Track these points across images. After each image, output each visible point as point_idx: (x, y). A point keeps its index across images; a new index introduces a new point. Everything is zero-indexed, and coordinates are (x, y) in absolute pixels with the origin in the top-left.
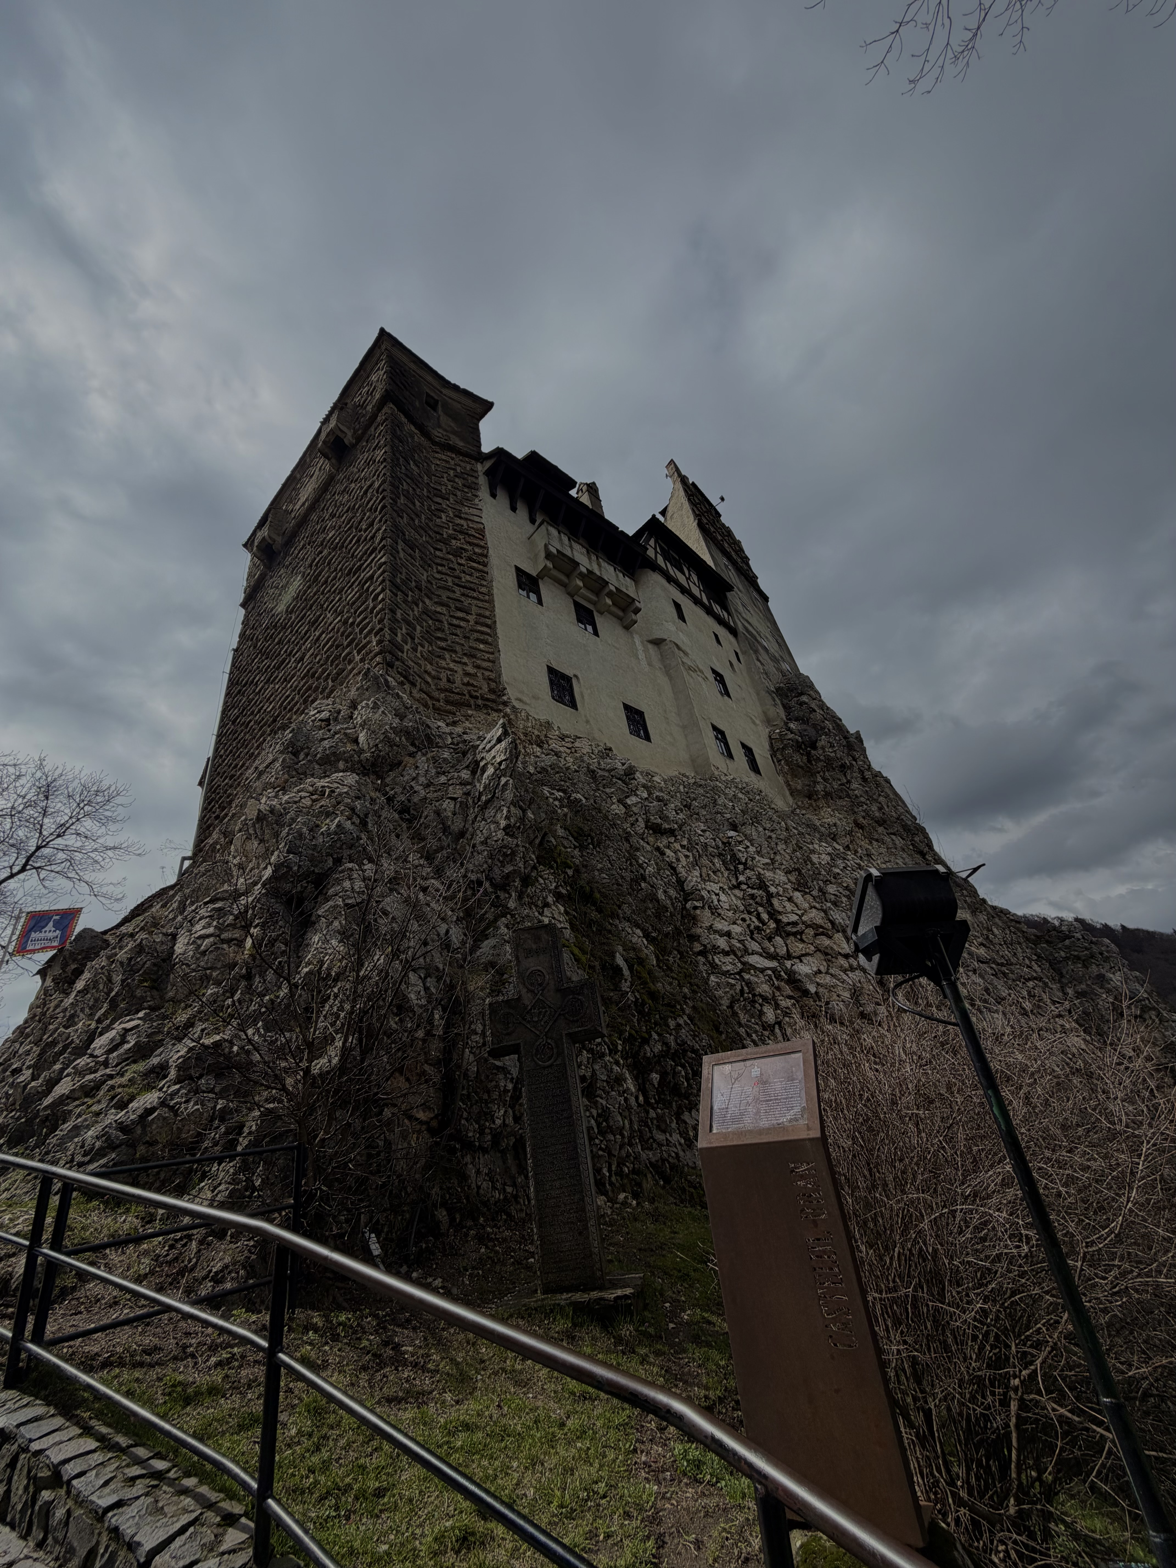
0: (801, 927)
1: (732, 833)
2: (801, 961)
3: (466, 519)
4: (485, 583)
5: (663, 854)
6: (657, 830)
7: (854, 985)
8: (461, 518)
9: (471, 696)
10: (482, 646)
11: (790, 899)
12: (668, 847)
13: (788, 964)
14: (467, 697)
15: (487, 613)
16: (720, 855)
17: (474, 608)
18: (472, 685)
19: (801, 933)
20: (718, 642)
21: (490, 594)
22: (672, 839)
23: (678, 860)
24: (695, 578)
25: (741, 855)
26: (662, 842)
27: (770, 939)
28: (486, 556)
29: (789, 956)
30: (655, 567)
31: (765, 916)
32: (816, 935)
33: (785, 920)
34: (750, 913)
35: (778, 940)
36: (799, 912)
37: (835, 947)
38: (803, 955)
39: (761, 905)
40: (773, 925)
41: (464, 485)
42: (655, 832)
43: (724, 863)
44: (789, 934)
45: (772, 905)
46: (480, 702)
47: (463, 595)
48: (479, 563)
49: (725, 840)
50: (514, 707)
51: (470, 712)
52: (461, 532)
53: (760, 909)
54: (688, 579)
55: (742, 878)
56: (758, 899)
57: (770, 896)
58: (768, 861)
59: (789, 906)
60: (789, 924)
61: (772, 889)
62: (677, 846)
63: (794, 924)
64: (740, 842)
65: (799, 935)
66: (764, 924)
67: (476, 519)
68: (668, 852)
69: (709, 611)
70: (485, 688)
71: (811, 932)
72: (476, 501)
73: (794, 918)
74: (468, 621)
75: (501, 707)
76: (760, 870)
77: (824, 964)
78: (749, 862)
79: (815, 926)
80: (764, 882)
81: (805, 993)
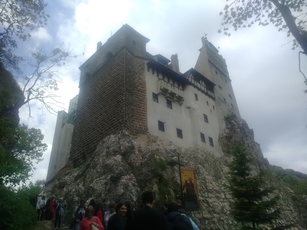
0: (213, 191)
1: (199, 165)
2: (211, 199)
3: (141, 80)
4: (145, 99)
7: (223, 206)
8: (140, 79)
9: (141, 131)
10: (143, 117)
11: (211, 183)
13: (207, 199)
14: (140, 131)
15: (145, 107)
17: (142, 107)
18: (141, 128)
19: (213, 192)
20: (208, 104)
21: (146, 102)
24: (203, 83)
25: (201, 171)
27: (204, 193)
28: (145, 90)
29: (208, 197)
30: (191, 84)
31: (204, 187)
32: (217, 193)
33: (209, 189)
34: (201, 186)
35: (206, 193)
36: (213, 187)
37: (221, 196)
38: (212, 197)
39: (203, 184)
40: (205, 189)
41: (141, 69)
44: (209, 192)
46: (142, 132)
47: (140, 103)
48: (144, 93)
49: (198, 167)
50: (150, 134)
51: (140, 135)
52: (140, 84)
54: (201, 84)
55: (200, 177)
56: (203, 183)
57: (206, 182)
58: (208, 173)
59: (211, 185)
60: (210, 190)
61: (207, 181)
63: (211, 190)
64: (201, 168)
65: (211, 192)
66: (203, 189)
67: (144, 79)
69: (206, 94)
70: (144, 128)
71: (215, 192)
72: (144, 73)
73: (211, 188)
74: (140, 110)
75: (147, 133)
76: (205, 176)
77: (217, 200)
78: (203, 174)
79: (216, 191)
80: (205, 179)
81: (210, 206)
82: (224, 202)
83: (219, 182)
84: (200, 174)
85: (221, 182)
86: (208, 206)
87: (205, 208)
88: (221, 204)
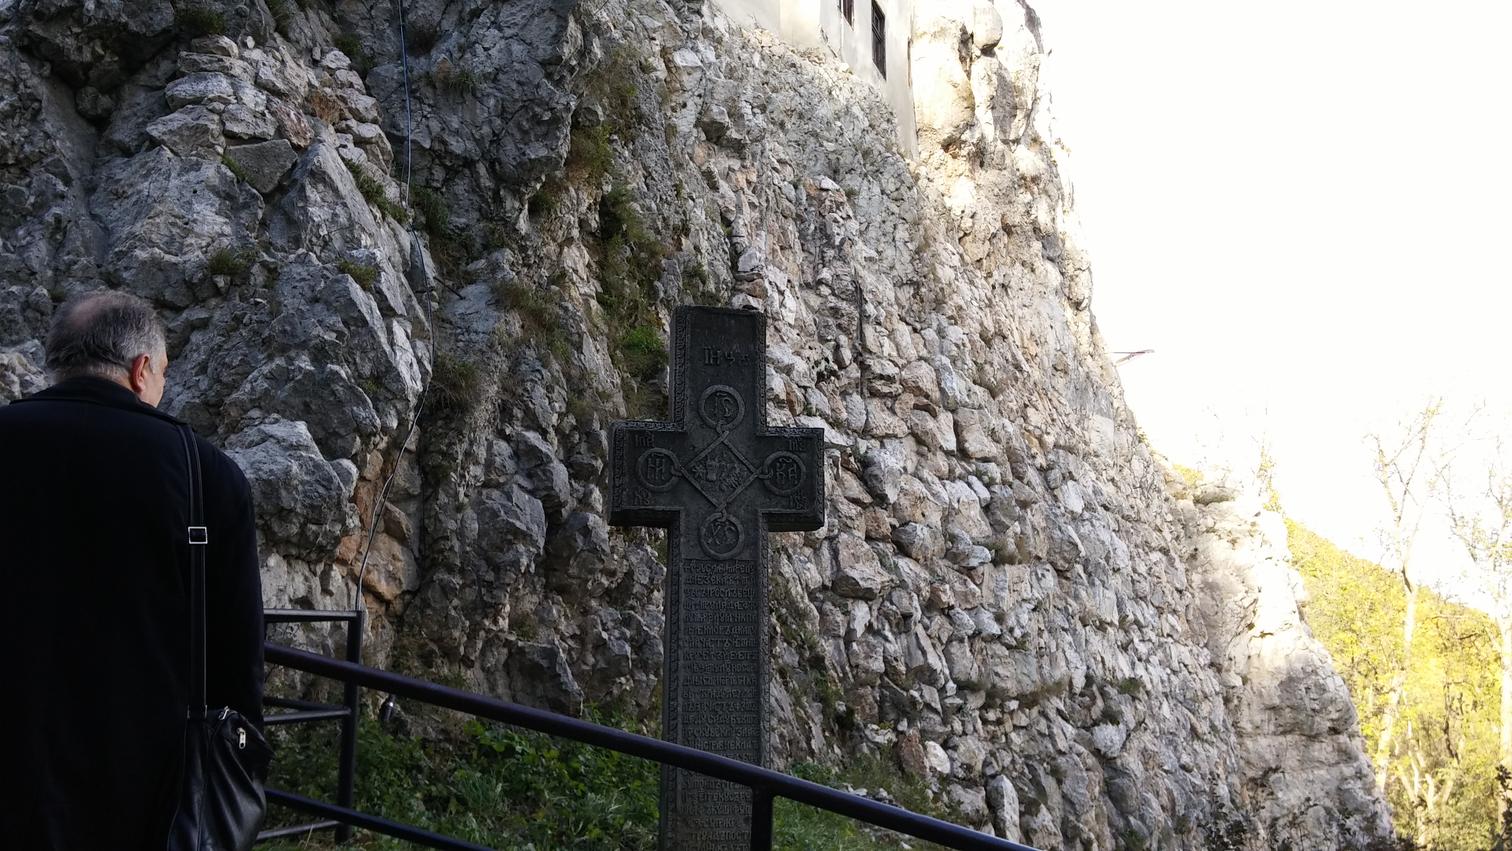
0: (896, 387)
1: (828, 183)
2: (882, 445)
5: (714, 187)
6: (714, 134)
7: (950, 504)
11: (891, 334)
12: (727, 177)
13: (863, 445)
16: (799, 219)
19: (895, 397)
22: (736, 164)
23: (739, 207)
25: (836, 230)
26: (720, 163)
27: (844, 394)
29: (866, 432)
31: (847, 354)
32: (916, 407)
33: (877, 369)
34: (823, 340)
35: (856, 397)
36: (901, 362)
37: (939, 436)
38: (888, 436)
39: (845, 330)
40: (854, 372)
42: (709, 139)
43: (802, 236)
44: (874, 394)
45: (862, 336)
49: (812, 193)
53: (843, 339)
55: (826, 274)
56: (844, 321)
57: (864, 317)
58: (874, 254)
59: (888, 348)
60: (881, 377)
61: (870, 309)
62: (741, 179)
63: (889, 379)
64: (839, 205)
65: (890, 400)
66: (842, 366)
68: (724, 186)
71: (909, 399)
73: (891, 370)
76: (859, 267)
77: (915, 458)
78: (846, 247)
79: (918, 391)
80: (859, 290)
81: (880, 499)
82: (951, 476)
83: (930, 334)
84: (830, 253)
85: (941, 332)
86: (867, 499)
87: (854, 510)
88: (938, 487)
